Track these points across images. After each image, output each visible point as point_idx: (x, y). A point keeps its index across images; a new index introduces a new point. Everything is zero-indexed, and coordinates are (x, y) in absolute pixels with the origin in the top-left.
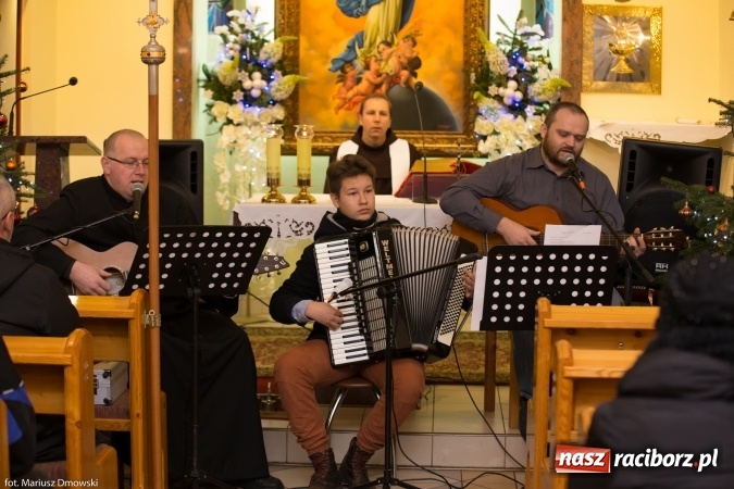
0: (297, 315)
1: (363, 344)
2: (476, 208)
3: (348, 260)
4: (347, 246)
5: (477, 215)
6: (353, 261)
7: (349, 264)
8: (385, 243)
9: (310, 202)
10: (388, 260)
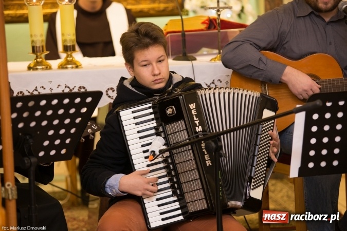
0: (111, 191)
1: (177, 205)
2: (260, 59)
3: (154, 124)
4: (151, 110)
5: (262, 66)
6: (159, 125)
7: (155, 128)
8: (192, 106)
9: (77, 67)
10: (197, 122)
